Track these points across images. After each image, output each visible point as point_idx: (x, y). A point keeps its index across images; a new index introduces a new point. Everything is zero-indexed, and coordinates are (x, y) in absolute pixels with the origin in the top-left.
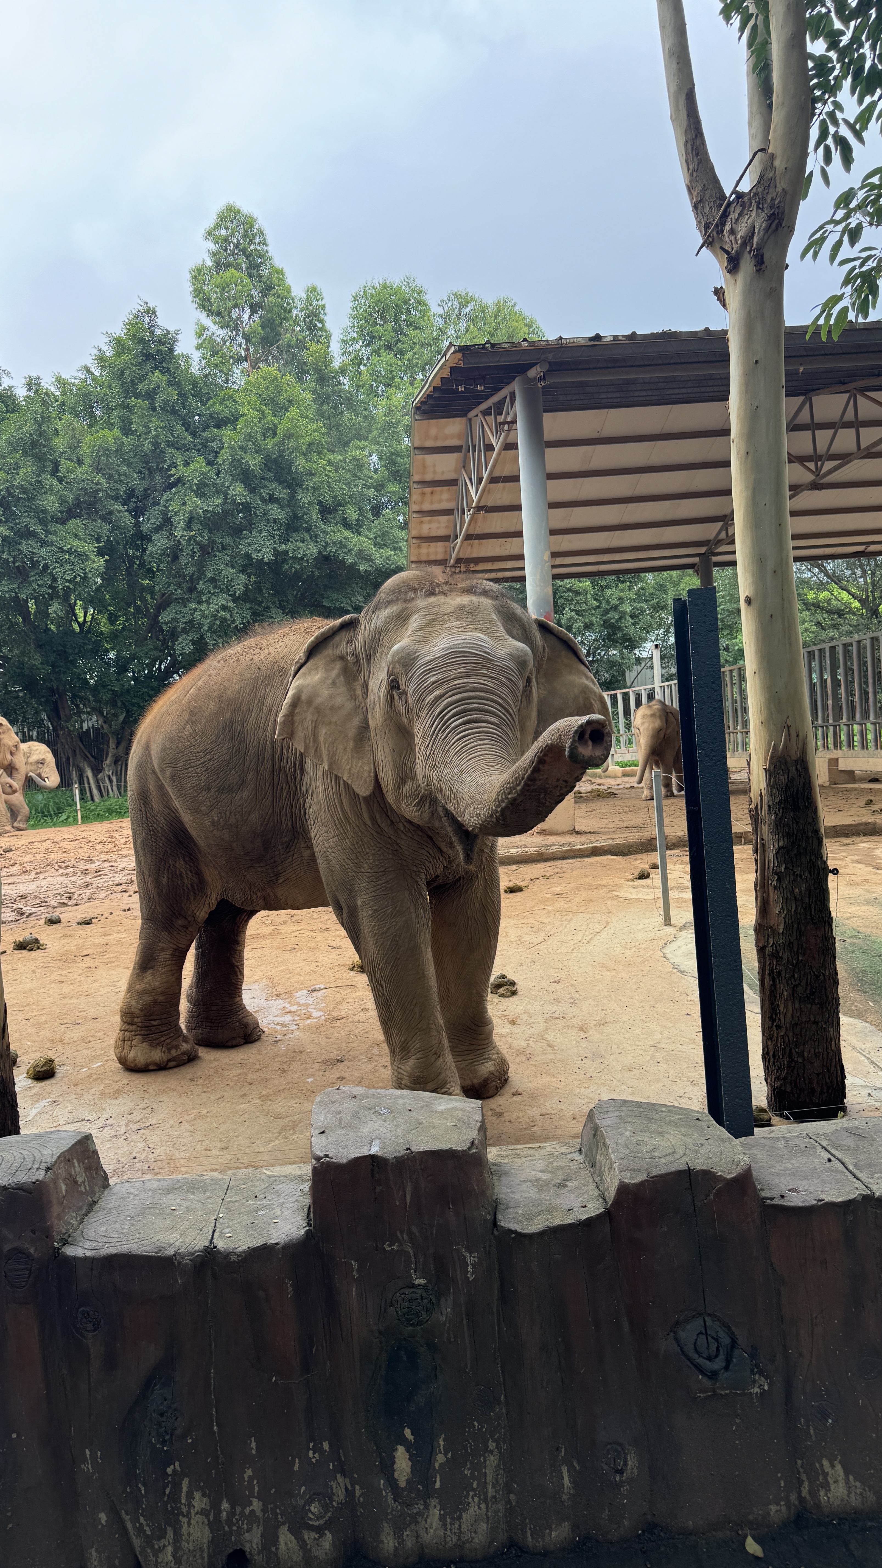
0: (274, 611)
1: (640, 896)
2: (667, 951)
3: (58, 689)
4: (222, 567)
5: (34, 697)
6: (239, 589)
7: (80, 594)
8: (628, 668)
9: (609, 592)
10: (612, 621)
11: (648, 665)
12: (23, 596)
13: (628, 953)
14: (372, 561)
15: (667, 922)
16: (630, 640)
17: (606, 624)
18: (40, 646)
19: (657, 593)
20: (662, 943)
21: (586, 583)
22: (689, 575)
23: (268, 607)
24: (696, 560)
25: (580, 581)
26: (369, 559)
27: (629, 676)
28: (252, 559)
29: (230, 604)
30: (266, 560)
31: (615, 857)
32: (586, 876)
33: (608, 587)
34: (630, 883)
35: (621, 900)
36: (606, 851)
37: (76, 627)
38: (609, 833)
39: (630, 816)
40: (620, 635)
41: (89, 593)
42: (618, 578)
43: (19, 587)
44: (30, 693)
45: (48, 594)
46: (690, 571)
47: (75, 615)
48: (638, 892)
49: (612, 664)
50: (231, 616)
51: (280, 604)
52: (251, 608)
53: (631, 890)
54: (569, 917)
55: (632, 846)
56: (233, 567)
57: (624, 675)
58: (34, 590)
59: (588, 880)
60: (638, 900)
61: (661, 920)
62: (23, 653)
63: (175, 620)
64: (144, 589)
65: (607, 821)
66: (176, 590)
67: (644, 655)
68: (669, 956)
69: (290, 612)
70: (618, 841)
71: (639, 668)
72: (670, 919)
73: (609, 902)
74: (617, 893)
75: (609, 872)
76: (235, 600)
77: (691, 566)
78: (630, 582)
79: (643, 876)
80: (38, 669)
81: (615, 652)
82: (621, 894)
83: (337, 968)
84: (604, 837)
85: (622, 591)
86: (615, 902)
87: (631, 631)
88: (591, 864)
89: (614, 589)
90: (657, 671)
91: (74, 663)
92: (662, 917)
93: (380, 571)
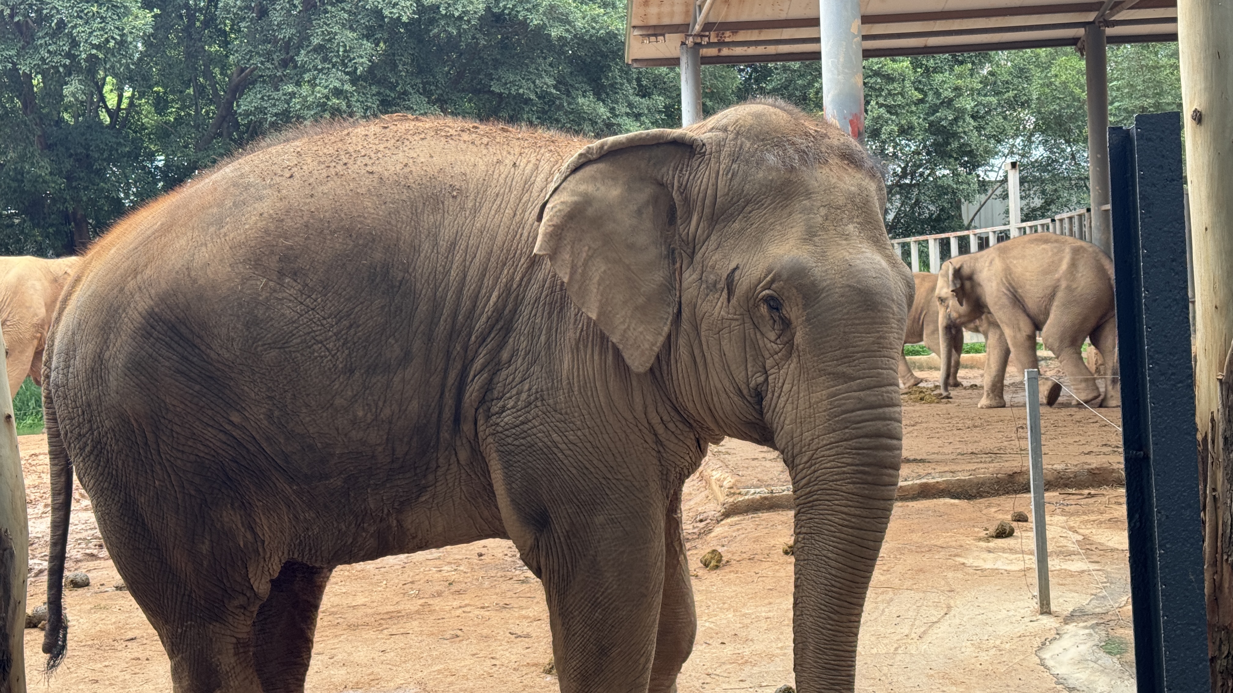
0: (415, 99)
1: (999, 565)
2: (1046, 655)
3: (74, 213)
4: (336, 29)
5: (38, 225)
6: (362, 63)
7: (113, 67)
8: (967, 198)
9: (939, 78)
10: (943, 123)
11: (998, 192)
12: (23, 68)
13: (984, 657)
14: (569, 23)
15: (1045, 608)
16: (970, 153)
17: (934, 128)
18: (50, 147)
19: (1015, 81)
20: (1037, 642)
21: (904, 64)
22: (1066, 54)
23: (405, 93)
24: (1080, 32)
25: (894, 61)
26: (565, 20)
27: (967, 211)
28: (383, 17)
29: (347, 87)
30: (405, 19)
31: (956, 501)
32: (912, 531)
33: (936, 70)
34: (983, 544)
35: (971, 571)
36: (943, 491)
37: (106, 119)
38: (945, 462)
39: (976, 434)
40: (955, 145)
41: (127, 66)
42: (954, 56)
43: (18, 55)
44: (32, 219)
45: (65, 66)
46: (1068, 49)
47: (102, 99)
48: (996, 560)
49: (941, 190)
50: (349, 106)
51: (424, 89)
52: (378, 93)
53: (985, 555)
54: (887, 597)
55: (983, 484)
56: (351, 28)
57: (959, 208)
58: (43, 59)
59: (916, 537)
60: (996, 572)
61: (1035, 604)
62: (22, 158)
63: (261, 110)
64: (211, 60)
65: (939, 442)
66: (262, 63)
67: (992, 176)
68: (1050, 663)
69: (437, 100)
70: (961, 476)
71: (983, 197)
72: (1048, 604)
73: (950, 575)
74: (962, 560)
75: (948, 525)
76: (355, 80)
77: (1072, 41)
78: (973, 63)
79: (1003, 533)
80: (44, 182)
81: (947, 172)
82: (969, 561)
83: (525, 670)
84: (940, 468)
85: (960, 76)
86: (960, 575)
87: (973, 139)
88: (919, 512)
89: (947, 74)
90: (1015, 203)
91: (100, 173)
92: (1037, 600)
93: (582, 39)
